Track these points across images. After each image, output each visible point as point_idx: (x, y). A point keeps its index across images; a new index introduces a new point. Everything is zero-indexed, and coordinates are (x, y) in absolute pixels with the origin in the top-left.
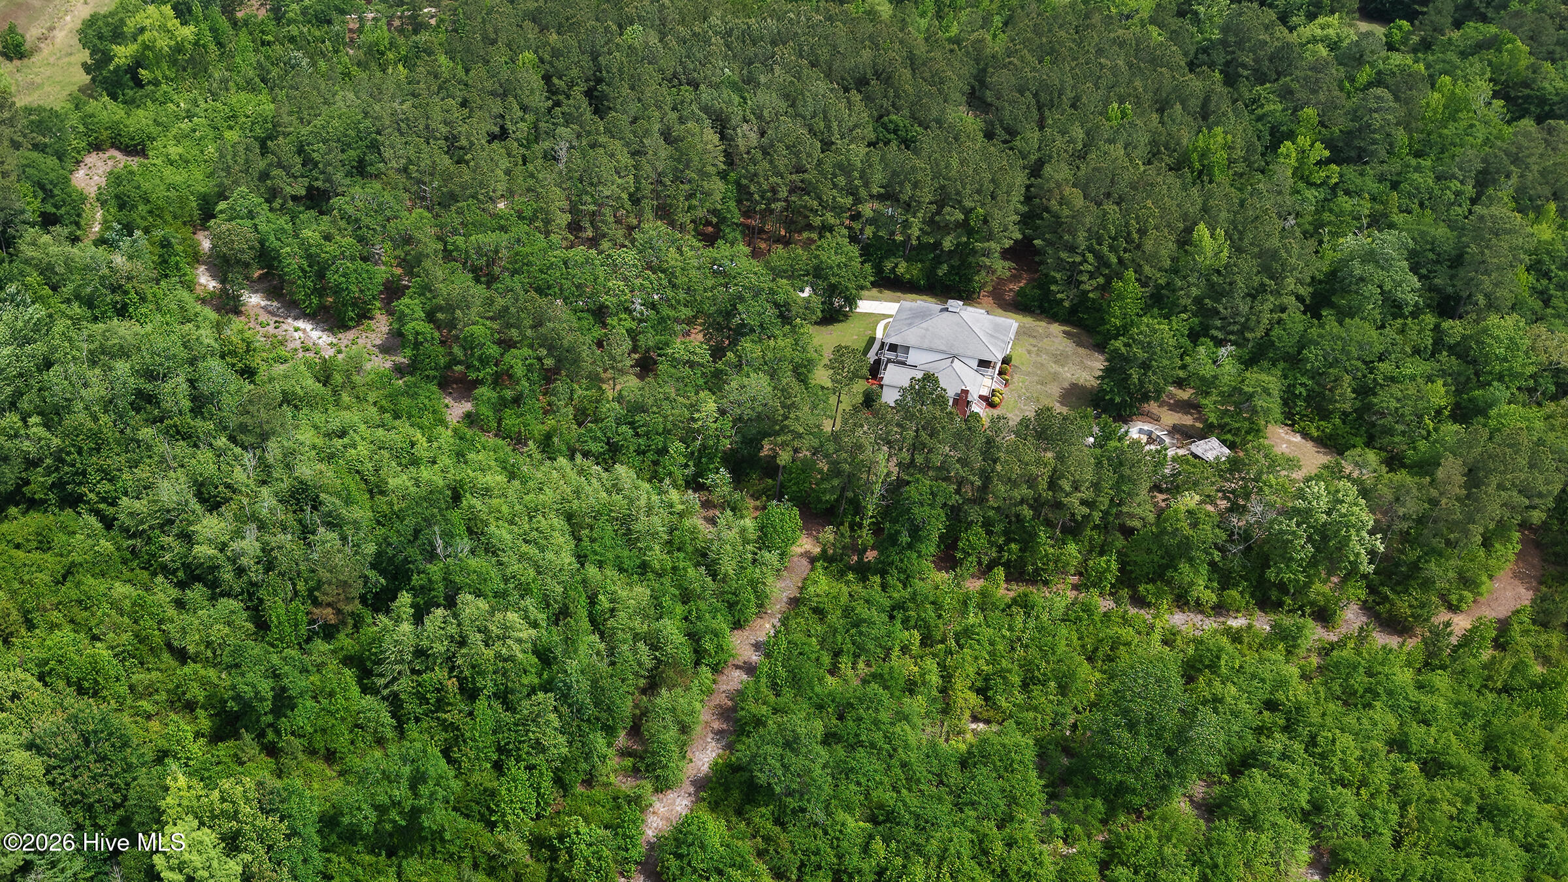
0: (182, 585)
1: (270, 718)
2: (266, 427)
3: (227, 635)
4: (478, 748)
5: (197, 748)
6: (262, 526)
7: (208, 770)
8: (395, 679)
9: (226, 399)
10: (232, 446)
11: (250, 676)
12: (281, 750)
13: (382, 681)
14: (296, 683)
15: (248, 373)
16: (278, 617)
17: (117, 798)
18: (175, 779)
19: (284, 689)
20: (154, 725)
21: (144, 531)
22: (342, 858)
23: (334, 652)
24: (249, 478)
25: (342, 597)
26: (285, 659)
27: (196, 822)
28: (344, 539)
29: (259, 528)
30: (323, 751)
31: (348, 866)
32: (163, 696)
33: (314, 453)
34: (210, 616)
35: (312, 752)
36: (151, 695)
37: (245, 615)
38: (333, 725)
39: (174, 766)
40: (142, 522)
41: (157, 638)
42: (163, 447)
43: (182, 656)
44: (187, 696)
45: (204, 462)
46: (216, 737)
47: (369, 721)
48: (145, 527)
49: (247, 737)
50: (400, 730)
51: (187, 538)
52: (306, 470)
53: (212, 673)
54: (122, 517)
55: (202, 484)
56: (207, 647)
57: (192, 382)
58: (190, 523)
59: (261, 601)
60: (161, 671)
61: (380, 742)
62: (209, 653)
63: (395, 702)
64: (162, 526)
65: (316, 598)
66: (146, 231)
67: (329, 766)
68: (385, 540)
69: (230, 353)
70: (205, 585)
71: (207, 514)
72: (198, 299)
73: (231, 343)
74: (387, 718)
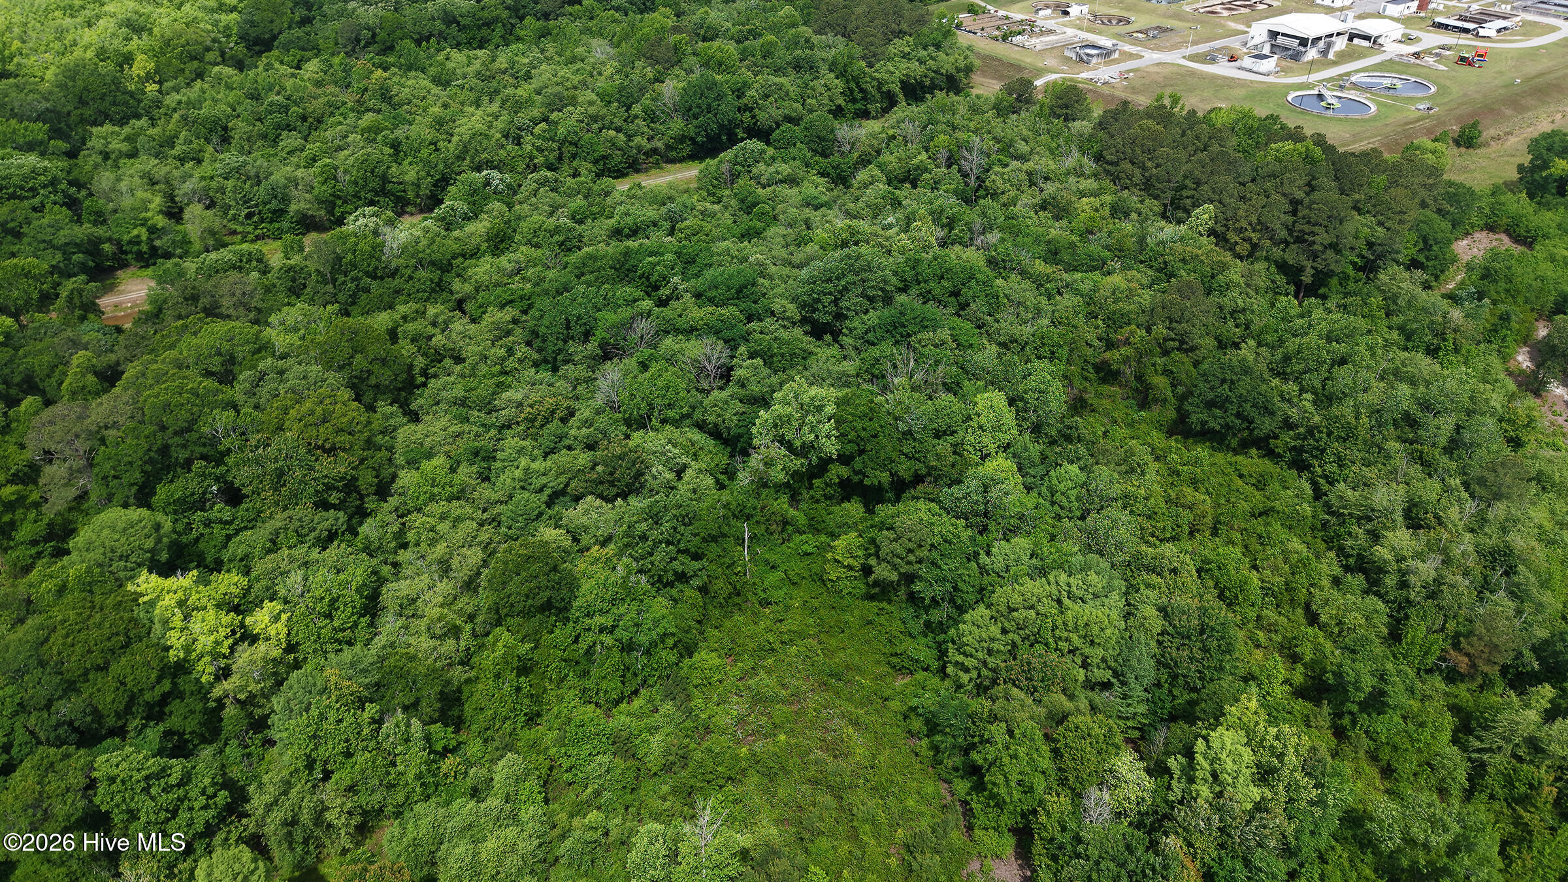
0: (1347, 569)
1: (1355, 708)
2: (1504, 490)
3: (1360, 625)
4: (1540, 862)
5: (1280, 691)
6: (1447, 562)
7: (1278, 712)
8: (1491, 750)
9: (1481, 453)
10: (1462, 489)
11: (1359, 665)
12: (1348, 738)
13: (1477, 744)
14: (1397, 695)
15: (1516, 443)
16: (1414, 637)
17: (1199, 684)
18: (1249, 700)
19: (1383, 693)
20: (1259, 654)
21: (1342, 514)
22: (1345, 855)
23: (1446, 694)
24: (1461, 519)
25: (1485, 656)
26: (1399, 672)
27: (1246, 740)
28: (1519, 612)
29: (1443, 562)
30: (1384, 763)
31: (1346, 864)
32: (1279, 638)
33: (1536, 531)
34: (1355, 603)
35: (1373, 757)
36: (1270, 631)
37: (1385, 619)
38: (1407, 750)
39: (1254, 689)
40: (1345, 508)
41: (1302, 594)
42: (1400, 462)
43: (1313, 619)
44: (1297, 650)
45: (1430, 490)
46: (1300, 693)
47: (1443, 767)
48: (1346, 512)
49: (1326, 709)
50: (1469, 795)
51: (1375, 537)
52: (1518, 541)
53: (1328, 646)
54: (1332, 496)
55: (1415, 505)
56: (1337, 624)
57: (1458, 428)
58: (1385, 528)
59: (1407, 617)
60: (1289, 619)
61: (1443, 792)
62: (1336, 630)
63: (1478, 771)
64: (1359, 519)
65: (1459, 643)
66: (1494, 303)
67: (1382, 778)
68: (1561, 634)
69: (1509, 420)
70: (1367, 580)
71: (1404, 529)
72: (1507, 370)
73: (1515, 413)
74: (1462, 776)
